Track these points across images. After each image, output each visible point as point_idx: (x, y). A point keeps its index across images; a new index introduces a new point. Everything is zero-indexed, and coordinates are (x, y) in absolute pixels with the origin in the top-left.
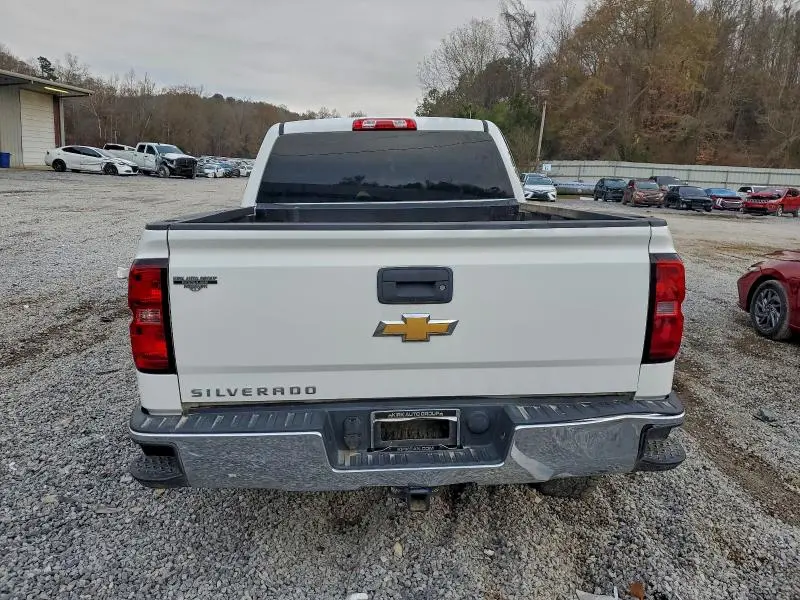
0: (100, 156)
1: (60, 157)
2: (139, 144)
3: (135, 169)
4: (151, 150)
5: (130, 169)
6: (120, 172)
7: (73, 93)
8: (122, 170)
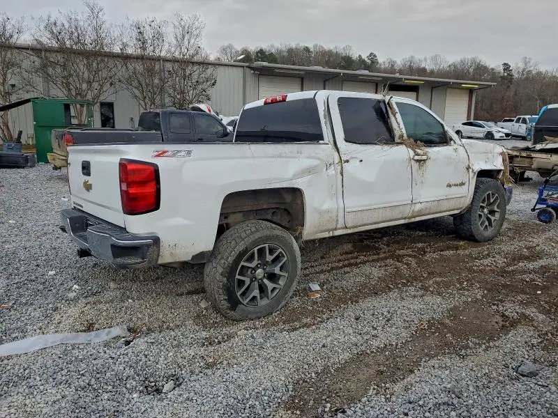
0: (484, 127)
1: (460, 129)
2: (518, 117)
3: (507, 135)
4: (524, 121)
5: (504, 135)
6: (495, 138)
7: (481, 87)
8: (497, 136)
